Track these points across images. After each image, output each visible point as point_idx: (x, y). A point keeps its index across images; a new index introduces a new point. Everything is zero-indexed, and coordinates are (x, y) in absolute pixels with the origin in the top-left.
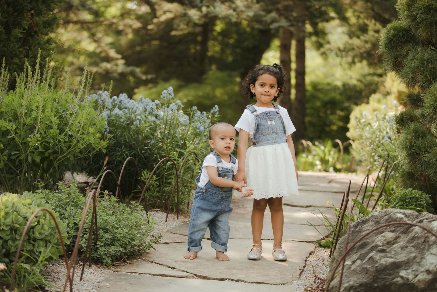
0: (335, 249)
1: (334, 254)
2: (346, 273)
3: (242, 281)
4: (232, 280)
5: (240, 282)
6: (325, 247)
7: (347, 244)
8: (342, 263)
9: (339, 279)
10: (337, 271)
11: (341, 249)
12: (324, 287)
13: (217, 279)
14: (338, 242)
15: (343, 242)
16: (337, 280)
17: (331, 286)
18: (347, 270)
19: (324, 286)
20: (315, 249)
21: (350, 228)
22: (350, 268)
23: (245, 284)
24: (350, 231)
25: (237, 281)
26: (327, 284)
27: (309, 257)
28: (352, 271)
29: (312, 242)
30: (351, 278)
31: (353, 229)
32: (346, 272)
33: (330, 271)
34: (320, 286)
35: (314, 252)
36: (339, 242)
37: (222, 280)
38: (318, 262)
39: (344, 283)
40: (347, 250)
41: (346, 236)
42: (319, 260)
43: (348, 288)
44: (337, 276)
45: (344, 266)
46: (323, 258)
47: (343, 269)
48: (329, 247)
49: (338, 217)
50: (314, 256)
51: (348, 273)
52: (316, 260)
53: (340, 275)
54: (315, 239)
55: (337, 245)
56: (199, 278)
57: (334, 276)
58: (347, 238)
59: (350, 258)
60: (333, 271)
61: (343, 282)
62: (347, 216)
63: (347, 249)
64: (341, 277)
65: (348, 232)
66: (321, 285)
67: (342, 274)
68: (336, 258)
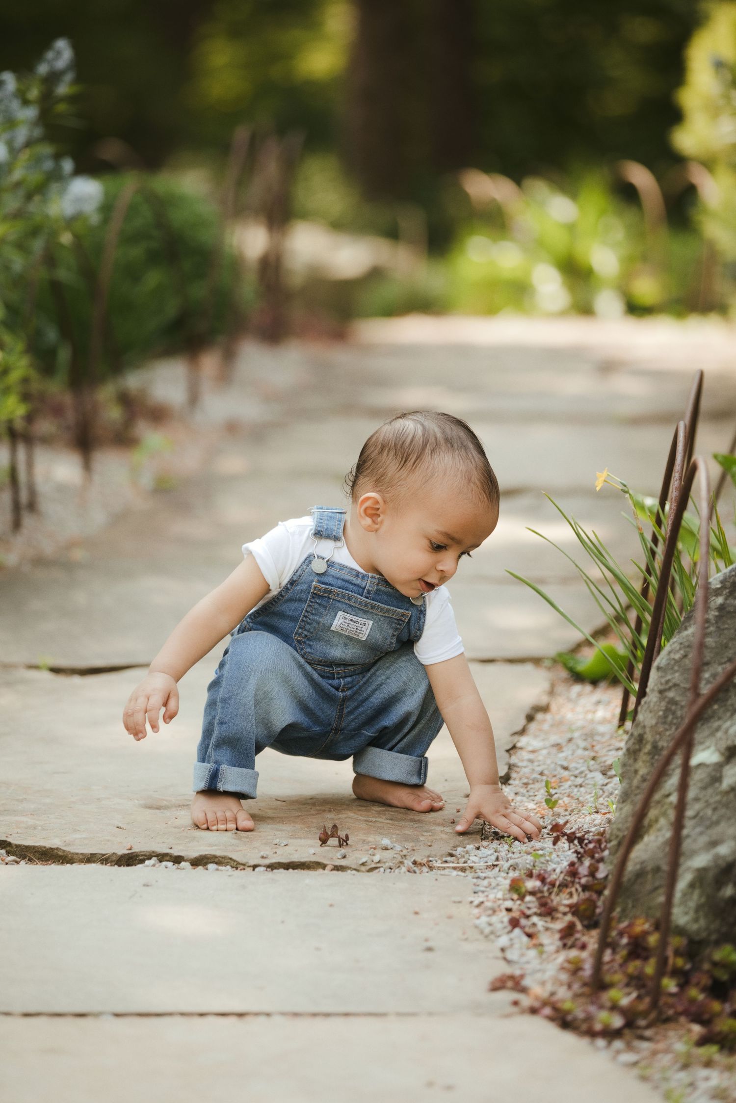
0: (642, 694)
1: (640, 717)
2: (697, 806)
3: (220, 861)
4: (177, 860)
5: (212, 866)
6: (594, 682)
7: (701, 666)
8: (678, 760)
9: (668, 834)
10: (657, 796)
11: (671, 694)
12: (600, 875)
13: (105, 860)
14: (655, 664)
15: (677, 662)
16: (661, 840)
17: (631, 867)
18: (704, 788)
19: (601, 866)
20: (552, 692)
21: (709, 592)
22: (716, 779)
23: (238, 873)
24: (707, 608)
25: (199, 862)
26: (616, 859)
27: (523, 732)
28: (727, 793)
29: (536, 661)
30: (723, 824)
31: (720, 600)
32: (697, 799)
33: (625, 797)
34: (583, 870)
35: (545, 709)
36: (660, 660)
37: (130, 860)
38: (567, 752)
39: (693, 853)
40: (701, 701)
41: (691, 630)
42: (571, 746)
43: (711, 875)
44: (657, 821)
45: (686, 770)
46: (590, 735)
47: (683, 787)
48: (614, 682)
49: (650, 544)
50: (546, 727)
51: (708, 804)
52: (558, 746)
53: (672, 814)
54: (548, 648)
55: (653, 675)
56: (23, 857)
57: (646, 822)
58: (695, 640)
59: (712, 734)
60: (639, 799)
61: (686, 845)
62: (691, 533)
63: (697, 695)
64: (678, 825)
65: (699, 615)
66: (587, 862)
67: (681, 807)
68: (649, 737)
